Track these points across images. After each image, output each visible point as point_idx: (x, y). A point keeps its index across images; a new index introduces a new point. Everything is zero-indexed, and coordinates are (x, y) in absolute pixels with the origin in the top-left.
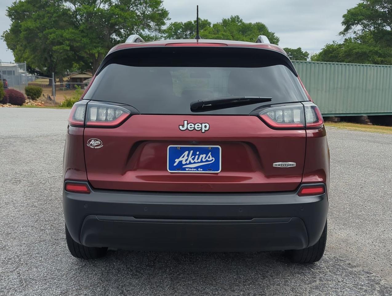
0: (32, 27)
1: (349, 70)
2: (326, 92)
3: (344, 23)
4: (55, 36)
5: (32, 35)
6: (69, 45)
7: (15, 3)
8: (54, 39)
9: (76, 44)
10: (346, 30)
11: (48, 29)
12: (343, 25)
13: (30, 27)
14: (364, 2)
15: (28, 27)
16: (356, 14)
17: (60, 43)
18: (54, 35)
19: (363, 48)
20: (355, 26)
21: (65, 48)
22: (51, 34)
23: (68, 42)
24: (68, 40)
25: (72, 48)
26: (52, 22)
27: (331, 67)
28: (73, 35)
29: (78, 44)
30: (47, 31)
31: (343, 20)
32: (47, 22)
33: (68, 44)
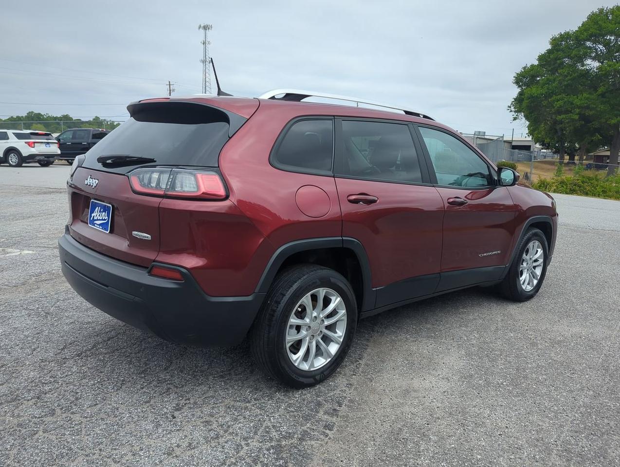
0: (536, 94)
4: (563, 104)
5: (534, 104)
6: (579, 114)
7: (524, 68)
8: (561, 106)
9: (588, 113)
11: (556, 95)
13: (534, 94)
15: (532, 94)
17: (567, 112)
18: (562, 102)
21: (572, 117)
22: (558, 101)
23: (577, 111)
24: (579, 107)
25: (582, 117)
26: (562, 87)
28: (586, 101)
29: (591, 113)
30: (554, 97)
32: (556, 87)
33: (577, 112)
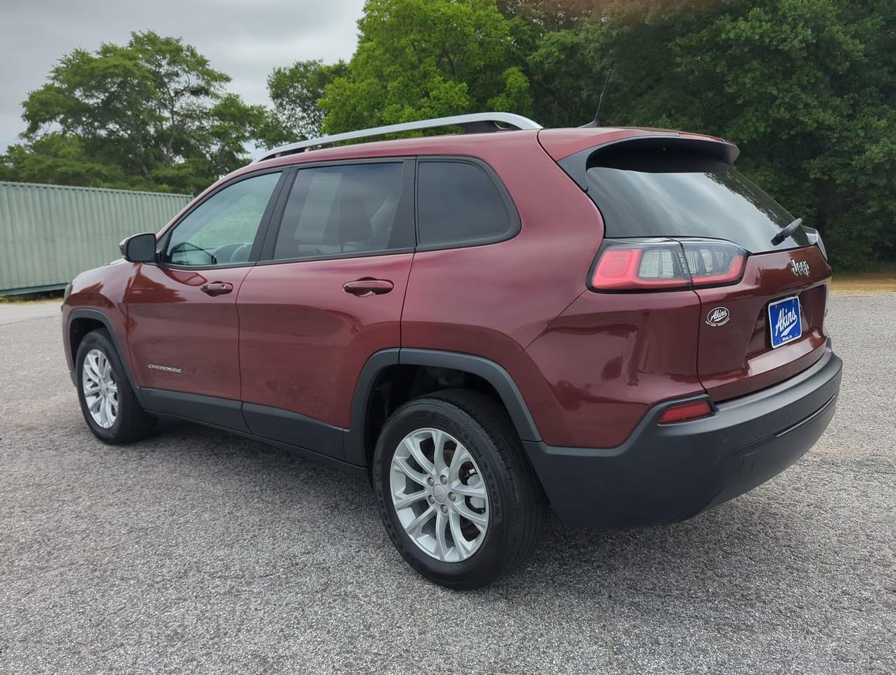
1: (115, 202)
2: (82, 241)
3: (26, 117)
10: (33, 128)
12: (24, 120)
14: (54, 83)
16: (47, 103)
19: (73, 166)
20: (47, 123)
27: (83, 195)
31: (23, 110)
